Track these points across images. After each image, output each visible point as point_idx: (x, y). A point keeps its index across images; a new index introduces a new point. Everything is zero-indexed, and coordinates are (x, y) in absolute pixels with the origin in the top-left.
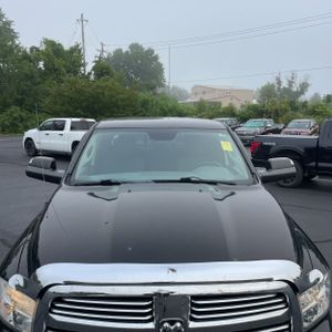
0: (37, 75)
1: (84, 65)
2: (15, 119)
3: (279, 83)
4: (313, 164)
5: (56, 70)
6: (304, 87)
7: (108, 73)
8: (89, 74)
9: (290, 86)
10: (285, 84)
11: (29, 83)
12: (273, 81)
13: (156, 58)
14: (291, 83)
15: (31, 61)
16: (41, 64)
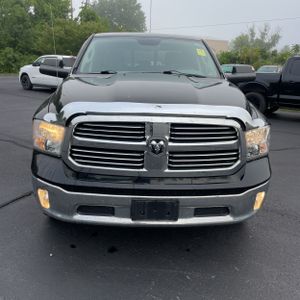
0: (28, 19)
1: (71, 11)
2: (9, 59)
3: (253, 34)
4: (275, 96)
5: (45, 15)
6: (276, 39)
7: (93, 19)
8: (76, 19)
9: (263, 37)
10: (258, 36)
11: (21, 26)
12: (247, 32)
13: (139, 6)
14: (263, 35)
15: (22, 6)
16: (32, 10)
